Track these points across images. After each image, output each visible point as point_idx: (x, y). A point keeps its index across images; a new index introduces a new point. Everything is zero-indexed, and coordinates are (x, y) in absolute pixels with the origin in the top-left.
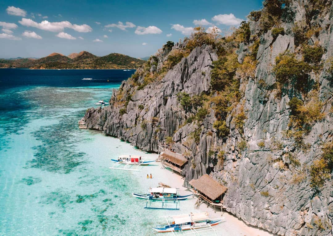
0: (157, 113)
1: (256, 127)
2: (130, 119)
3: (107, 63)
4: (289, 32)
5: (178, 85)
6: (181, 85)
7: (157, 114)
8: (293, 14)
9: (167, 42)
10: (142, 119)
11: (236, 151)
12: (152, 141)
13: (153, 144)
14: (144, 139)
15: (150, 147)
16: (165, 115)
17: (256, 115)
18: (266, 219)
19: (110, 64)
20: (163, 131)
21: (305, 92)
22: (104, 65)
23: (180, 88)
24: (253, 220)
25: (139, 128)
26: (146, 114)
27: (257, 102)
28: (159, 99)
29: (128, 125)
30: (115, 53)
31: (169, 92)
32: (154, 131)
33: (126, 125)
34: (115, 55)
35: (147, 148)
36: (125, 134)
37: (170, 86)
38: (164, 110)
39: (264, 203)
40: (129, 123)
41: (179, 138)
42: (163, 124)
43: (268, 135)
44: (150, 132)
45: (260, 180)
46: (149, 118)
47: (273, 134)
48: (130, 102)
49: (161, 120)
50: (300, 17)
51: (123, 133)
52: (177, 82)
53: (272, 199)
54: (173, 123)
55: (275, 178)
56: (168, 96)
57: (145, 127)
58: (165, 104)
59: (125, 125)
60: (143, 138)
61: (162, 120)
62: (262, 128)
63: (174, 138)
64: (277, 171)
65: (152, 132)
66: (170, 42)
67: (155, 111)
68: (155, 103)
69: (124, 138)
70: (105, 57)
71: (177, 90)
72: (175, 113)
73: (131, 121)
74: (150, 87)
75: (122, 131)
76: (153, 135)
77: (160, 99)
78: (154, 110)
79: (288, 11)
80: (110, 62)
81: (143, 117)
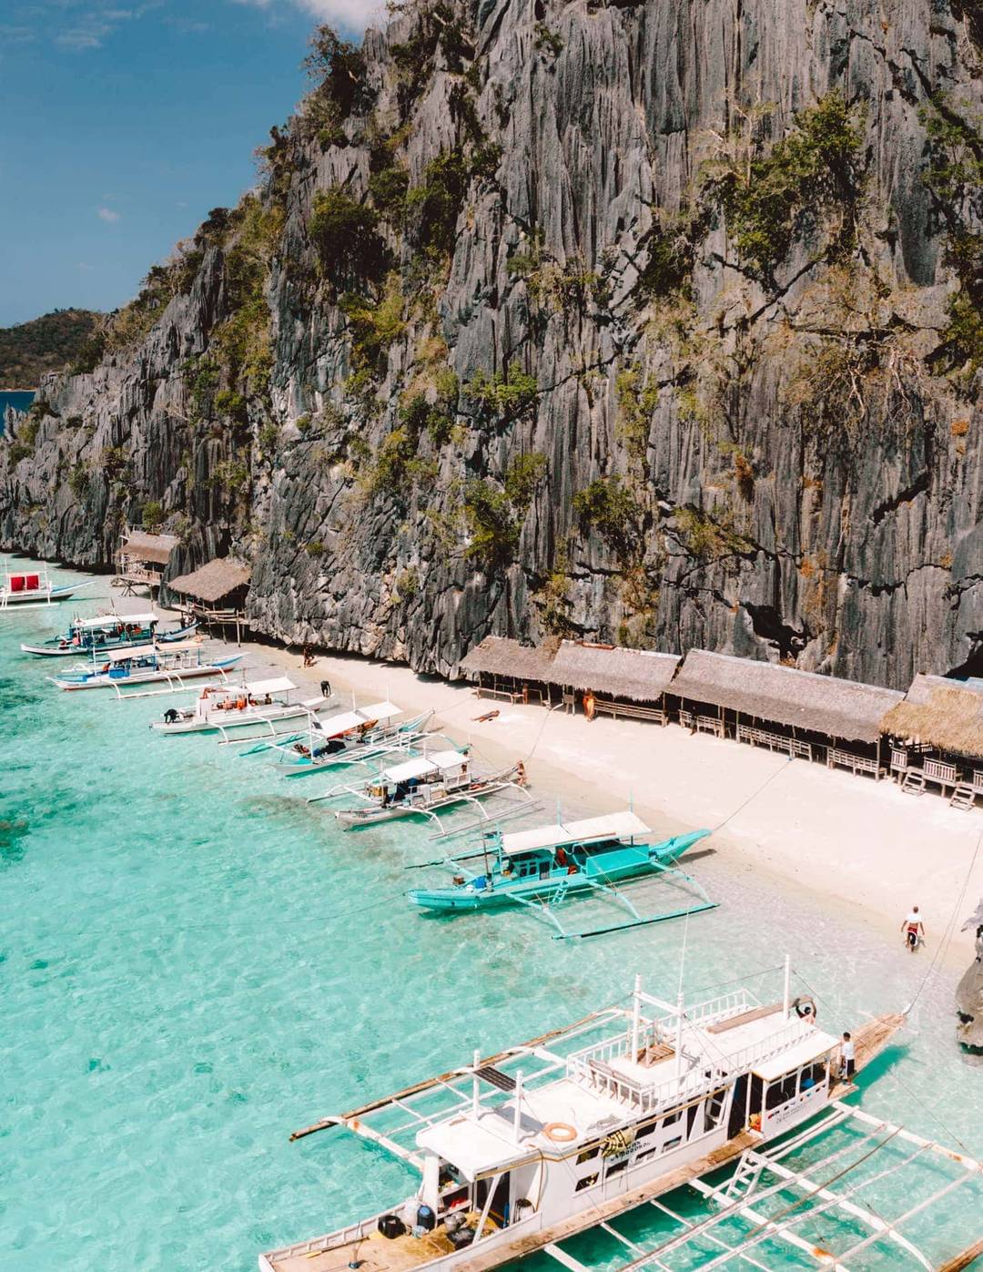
0: (122, 438)
1: (292, 382)
2: (39, 473)
3: (31, 360)
4: (362, 141)
5: (191, 340)
6: (198, 339)
7: (125, 440)
8: (374, 95)
9: (211, 214)
10: (74, 461)
11: (267, 463)
12: (106, 531)
13: (108, 543)
14: (81, 527)
15: (102, 553)
16: (146, 441)
17: (288, 349)
18: (324, 616)
19: (48, 364)
20: (141, 494)
21: (379, 279)
22: (18, 368)
23: (196, 348)
24: (297, 627)
25: (67, 492)
26: (87, 443)
27: (288, 316)
28: (130, 391)
29: (35, 493)
30: (71, 309)
31: (160, 362)
32: (113, 496)
33: (28, 493)
34: (74, 316)
35: (91, 556)
36: (25, 529)
37: (163, 344)
38: (144, 425)
39: (316, 576)
40: (36, 487)
41: (178, 499)
42: (141, 470)
43: (318, 397)
44: (98, 501)
45: (304, 517)
46: (95, 456)
47: (326, 392)
48: (47, 419)
49: (135, 459)
50: (385, 104)
51: (19, 523)
52: (188, 327)
53: (330, 559)
54: (169, 463)
55: (335, 504)
56: (158, 377)
57: (82, 484)
58: (149, 406)
59: (23, 497)
60: (77, 524)
61: (138, 458)
62: (303, 381)
63: (164, 502)
64: (339, 486)
65: (107, 501)
66: (221, 210)
67: (116, 429)
68: (117, 402)
69: (21, 540)
70: (19, 330)
71: (187, 354)
72: (177, 428)
73: (45, 478)
74: (114, 364)
75: (15, 518)
76: (108, 510)
77: (134, 390)
78: (113, 426)
79: (364, 88)
80: (49, 357)
81: (78, 454)
